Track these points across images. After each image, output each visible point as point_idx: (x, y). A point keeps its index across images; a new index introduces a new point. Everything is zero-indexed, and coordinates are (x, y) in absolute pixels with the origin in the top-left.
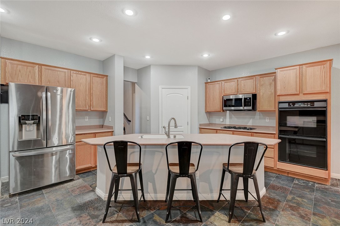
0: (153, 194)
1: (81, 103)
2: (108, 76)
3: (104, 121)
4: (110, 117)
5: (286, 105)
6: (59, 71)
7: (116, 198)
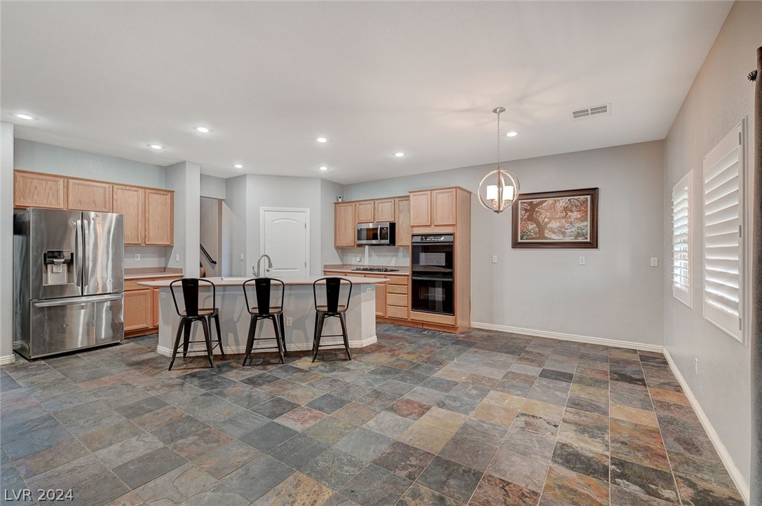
0: (235, 347)
1: (129, 234)
2: (174, 192)
3: (167, 263)
4: (178, 255)
5: (418, 239)
6: (96, 186)
7: (186, 349)
